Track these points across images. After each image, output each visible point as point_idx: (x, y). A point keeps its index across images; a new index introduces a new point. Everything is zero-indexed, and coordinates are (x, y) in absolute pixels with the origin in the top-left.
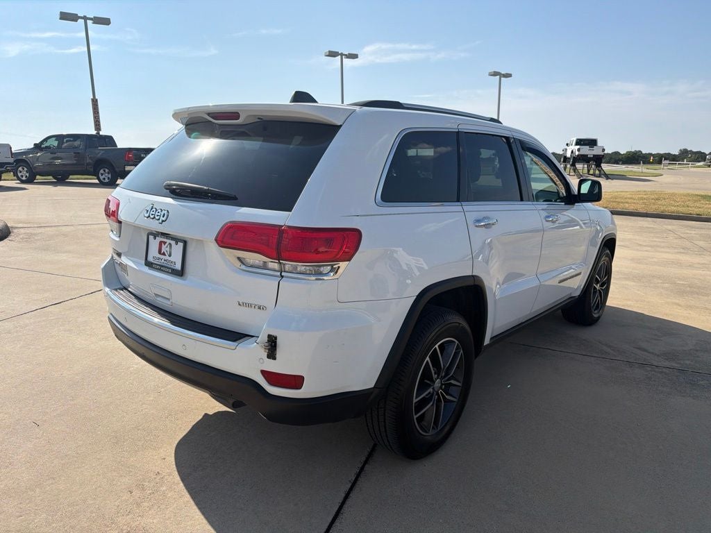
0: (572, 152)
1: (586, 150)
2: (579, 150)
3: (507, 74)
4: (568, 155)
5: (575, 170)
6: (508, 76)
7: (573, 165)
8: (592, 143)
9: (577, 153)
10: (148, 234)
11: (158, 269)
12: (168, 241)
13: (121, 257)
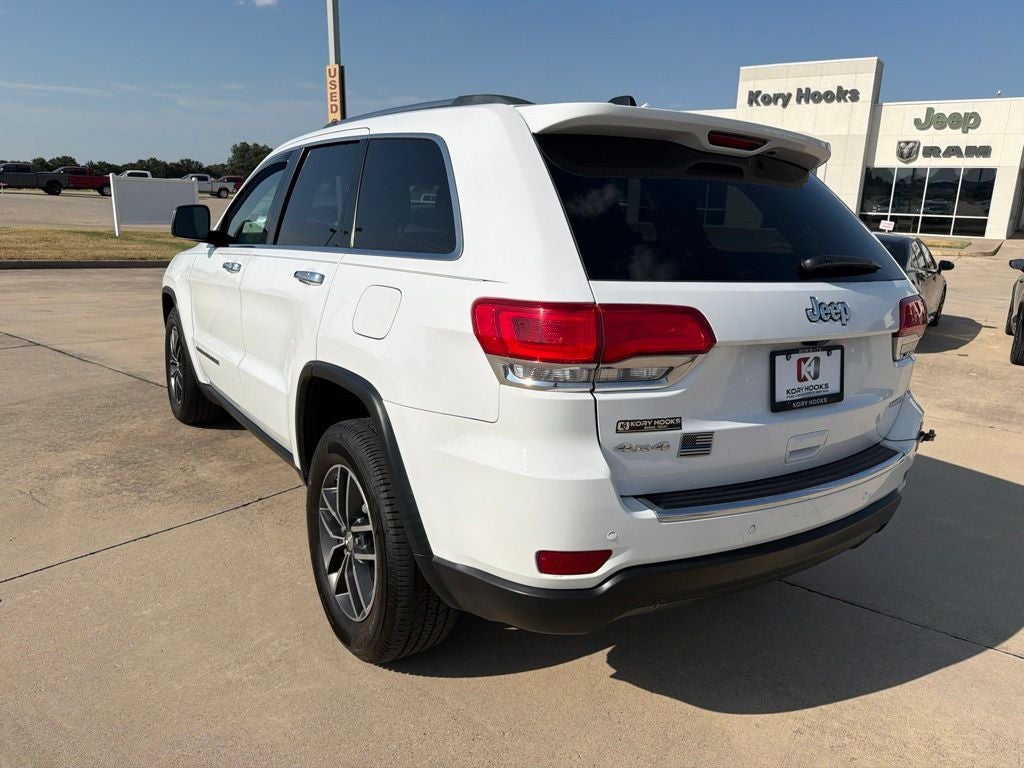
10: (773, 355)
11: (802, 407)
12: (812, 355)
13: (678, 426)
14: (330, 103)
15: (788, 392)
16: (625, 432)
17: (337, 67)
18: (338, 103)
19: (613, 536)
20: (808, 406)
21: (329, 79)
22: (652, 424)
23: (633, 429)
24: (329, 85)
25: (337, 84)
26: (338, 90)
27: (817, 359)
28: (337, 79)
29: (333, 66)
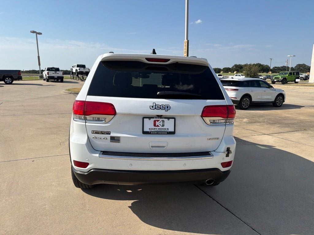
0: (76, 70)
1: (82, 69)
2: (79, 69)
3: (39, 33)
4: (74, 71)
5: (79, 77)
6: (40, 34)
7: (77, 76)
8: (84, 66)
9: (79, 71)
10: (143, 118)
11: (155, 134)
12: (161, 120)
13: (110, 134)
14: (184, 51)
15: (149, 129)
16: (94, 133)
17: (187, 40)
18: (186, 51)
19: (87, 159)
20: (158, 134)
21: (185, 44)
22: (101, 132)
23: (96, 133)
24: (184, 46)
25: (186, 45)
26: (186, 47)
27: (163, 121)
28: (186, 44)
29: (186, 40)
